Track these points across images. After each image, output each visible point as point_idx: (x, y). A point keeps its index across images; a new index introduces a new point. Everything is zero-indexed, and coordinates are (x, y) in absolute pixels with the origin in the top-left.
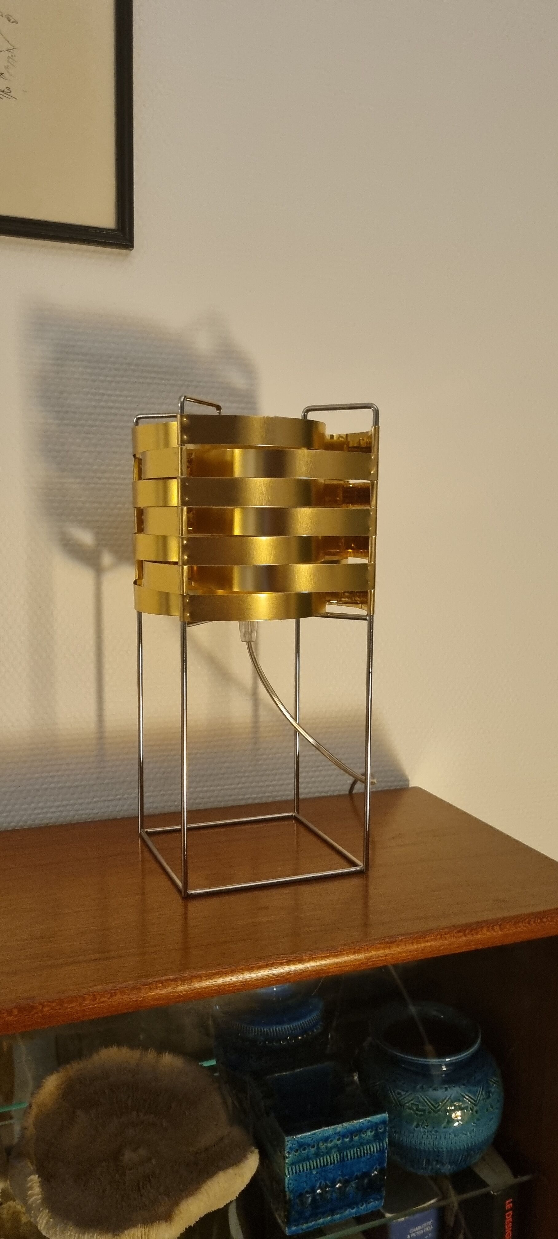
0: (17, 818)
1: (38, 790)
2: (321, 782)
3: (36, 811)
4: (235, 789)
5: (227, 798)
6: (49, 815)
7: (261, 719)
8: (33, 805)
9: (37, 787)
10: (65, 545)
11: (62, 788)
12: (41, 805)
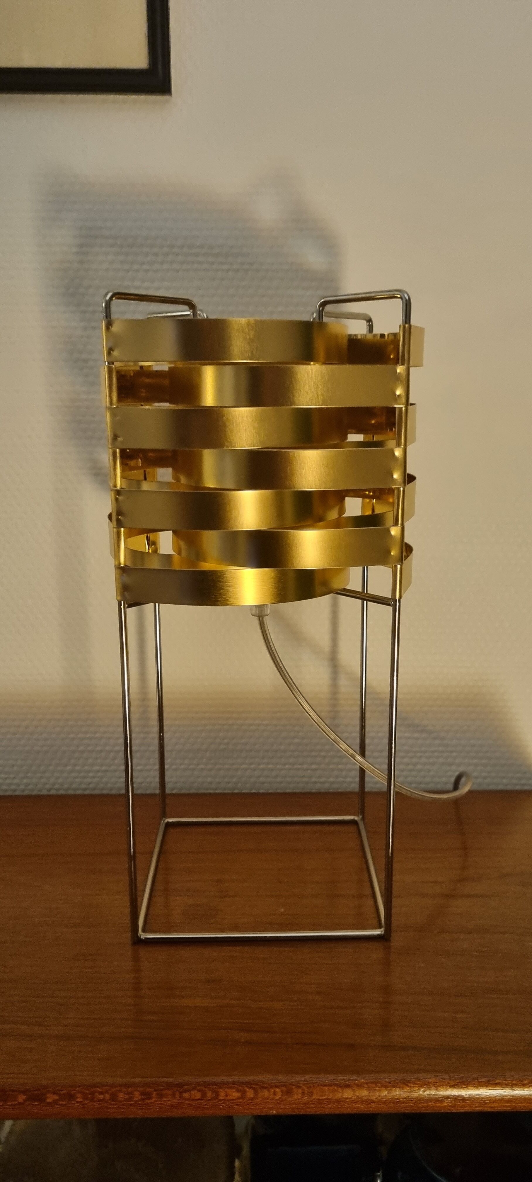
0: (52, 780)
1: (74, 752)
2: (420, 771)
3: (73, 775)
4: (307, 770)
5: (297, 779)
6: (88, 780)
7: (342, 689)
8: (69, 768)
9: (72, 748)
10: (96, 475)
11: (101, 751)
12: (77, 768)
